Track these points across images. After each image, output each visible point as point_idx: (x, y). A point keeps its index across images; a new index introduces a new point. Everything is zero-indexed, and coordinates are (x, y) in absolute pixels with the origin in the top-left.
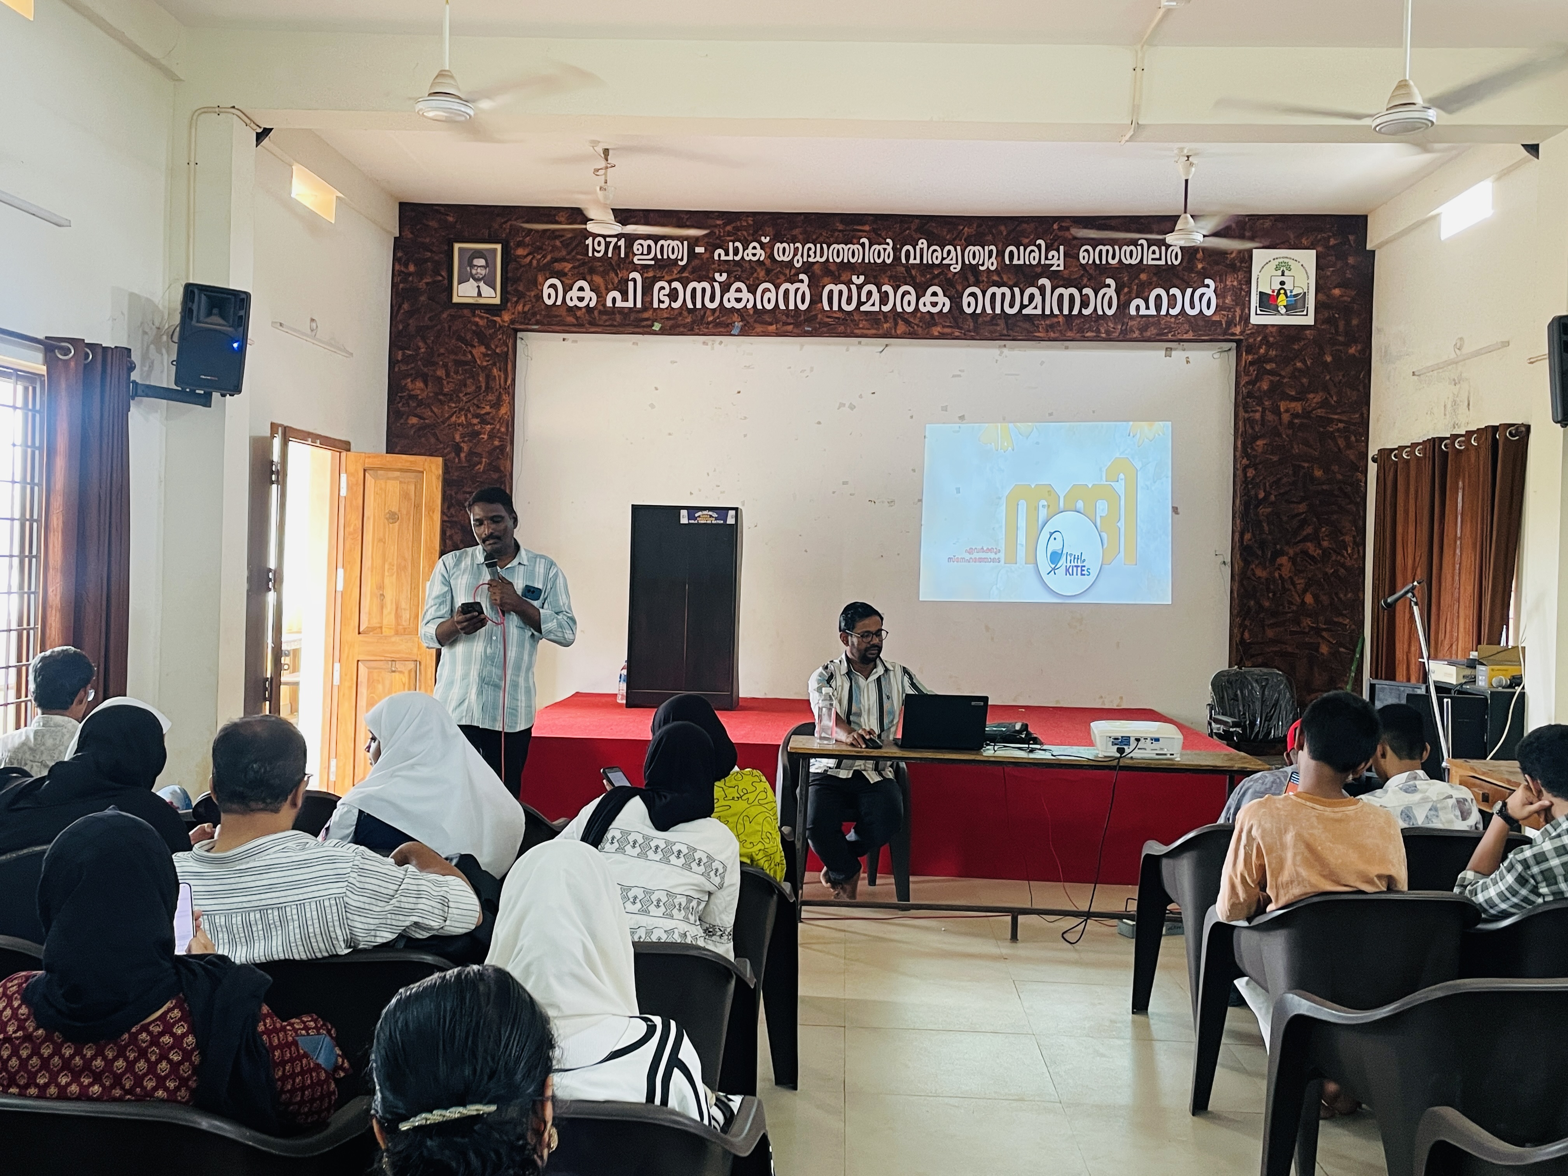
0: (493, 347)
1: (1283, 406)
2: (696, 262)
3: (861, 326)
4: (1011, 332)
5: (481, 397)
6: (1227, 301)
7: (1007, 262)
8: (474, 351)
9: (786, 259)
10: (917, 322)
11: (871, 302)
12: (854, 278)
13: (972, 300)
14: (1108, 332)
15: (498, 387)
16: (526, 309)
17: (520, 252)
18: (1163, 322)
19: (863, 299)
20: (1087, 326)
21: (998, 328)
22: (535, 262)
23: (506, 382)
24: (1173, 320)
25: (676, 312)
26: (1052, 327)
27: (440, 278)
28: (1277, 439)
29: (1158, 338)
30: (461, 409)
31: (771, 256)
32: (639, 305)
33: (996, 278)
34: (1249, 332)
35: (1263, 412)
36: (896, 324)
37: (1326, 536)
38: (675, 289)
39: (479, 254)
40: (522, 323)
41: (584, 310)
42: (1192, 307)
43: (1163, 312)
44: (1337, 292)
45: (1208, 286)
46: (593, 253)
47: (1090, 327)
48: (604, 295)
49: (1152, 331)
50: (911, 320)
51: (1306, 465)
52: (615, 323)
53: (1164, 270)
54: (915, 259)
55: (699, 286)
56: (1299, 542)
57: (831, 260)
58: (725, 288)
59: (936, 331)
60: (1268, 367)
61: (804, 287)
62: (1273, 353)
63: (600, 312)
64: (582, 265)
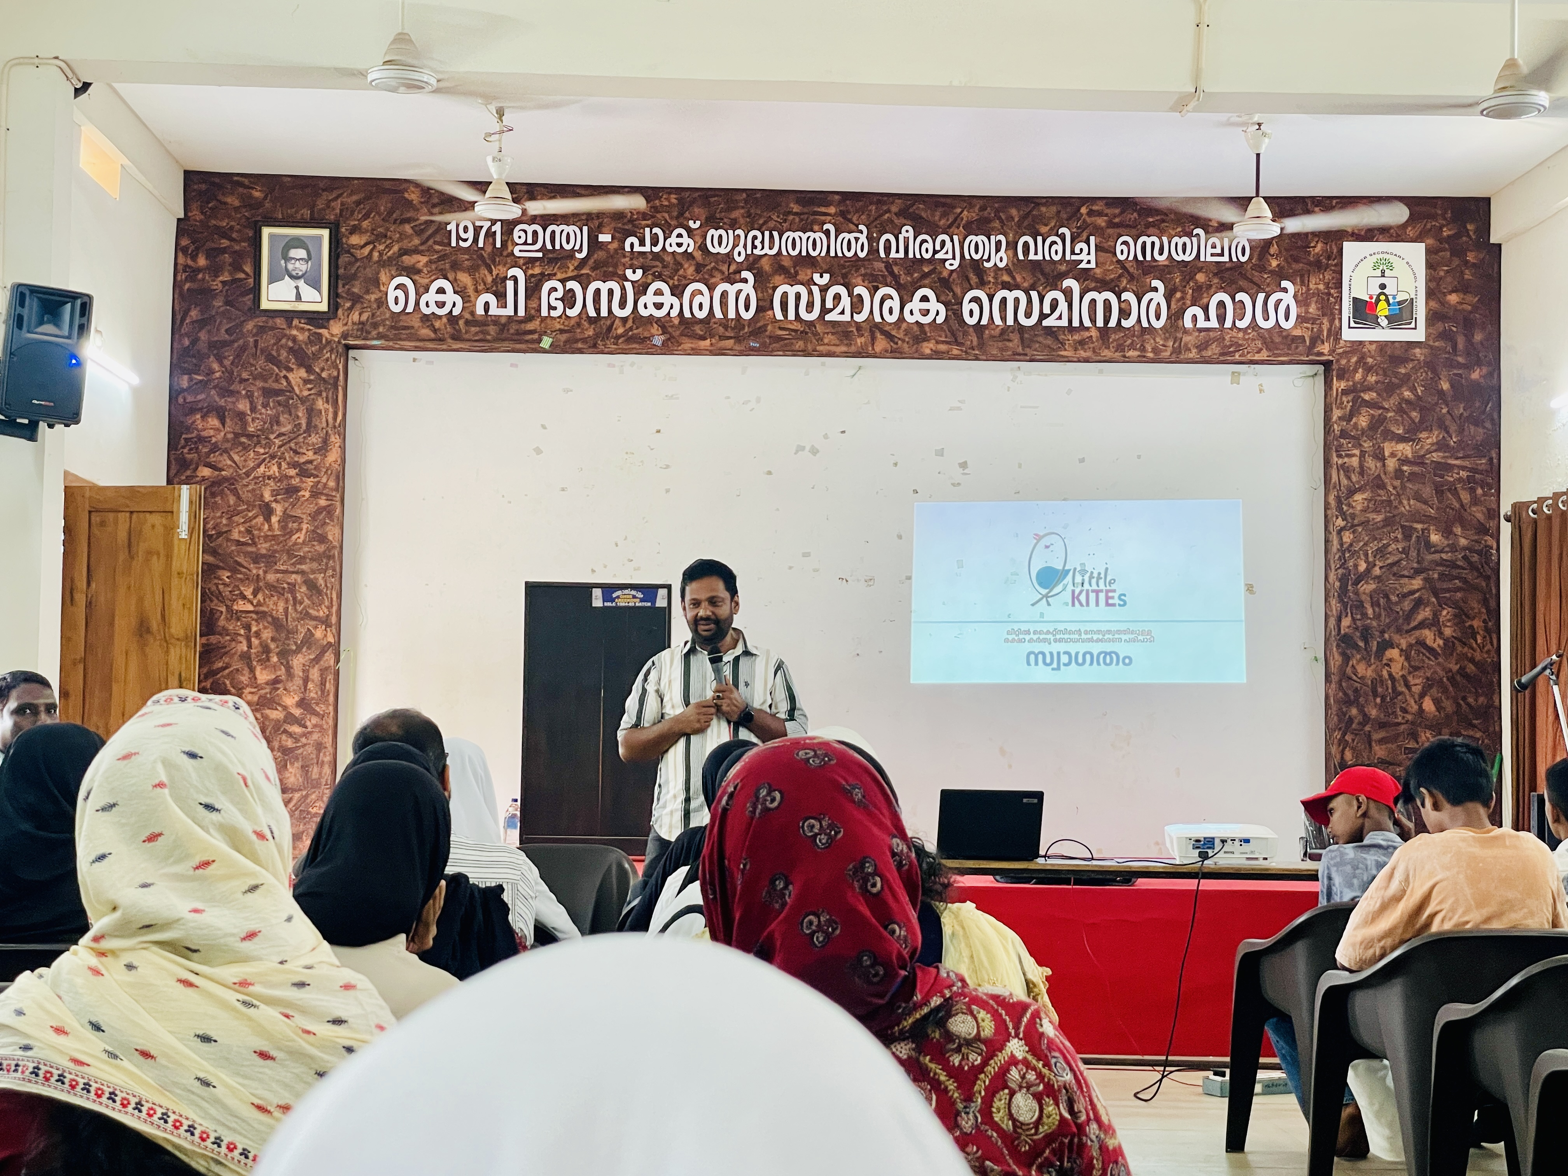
0: (317, 370)
1: (1388, 448)
2: (600, 255)
3: (826, 341)
4: (1028, 350)
5: (301, 439)
6: (1311, 310)
7: (1021, 257)
8: (291, 376)
9: (723, 250)
10: (901, 336)
11: (839, 309)
12: (816, 277)
13: (975, 307)
14: (1155, 350)
15: (324, 425)
16: (364, 317)
17: (355, 240)
18: (1227, 338)
19: (829, 304)
20: (1129, 341)
21: (1010, 344)
22: (376, 255)
23: (335, 419)
24: (1241, 335)
25: (573, 322)
26: (1082, 343)
27: (242, 276)
28: (1381, 492)
29: (1222, 358)
30: (273, 457)
31: (703, 248)
32: (521, 312)
33: (1006, 278)
34: (1341, 351)
35: (1363, 454)
36: (873, 339)
37: (1449, 620)
38: (571, 290)
39: (297, 242)
40: (357, 337)
41: (445, 320)
42: (1266, 318)
43: (1228, 324)
44: (1453, 298)
45: (1285, 290)
46: (457, 243)
47: (1132, 343)
48: (473, 299)
49: (1214, 350)
50: (894, 333)
51: (1419, 526)
52: (489, 337)
53: (1228, 269)
54: (897, 251)
55: (604, 287)
56: (1415, 628)
57: (784, 253)
58: (641, 289)
59: (927, 347)
60: (1367, 397)
61: (748, 289)
62: (1372, 379)
63: (467, 322)
64: (442, 258)
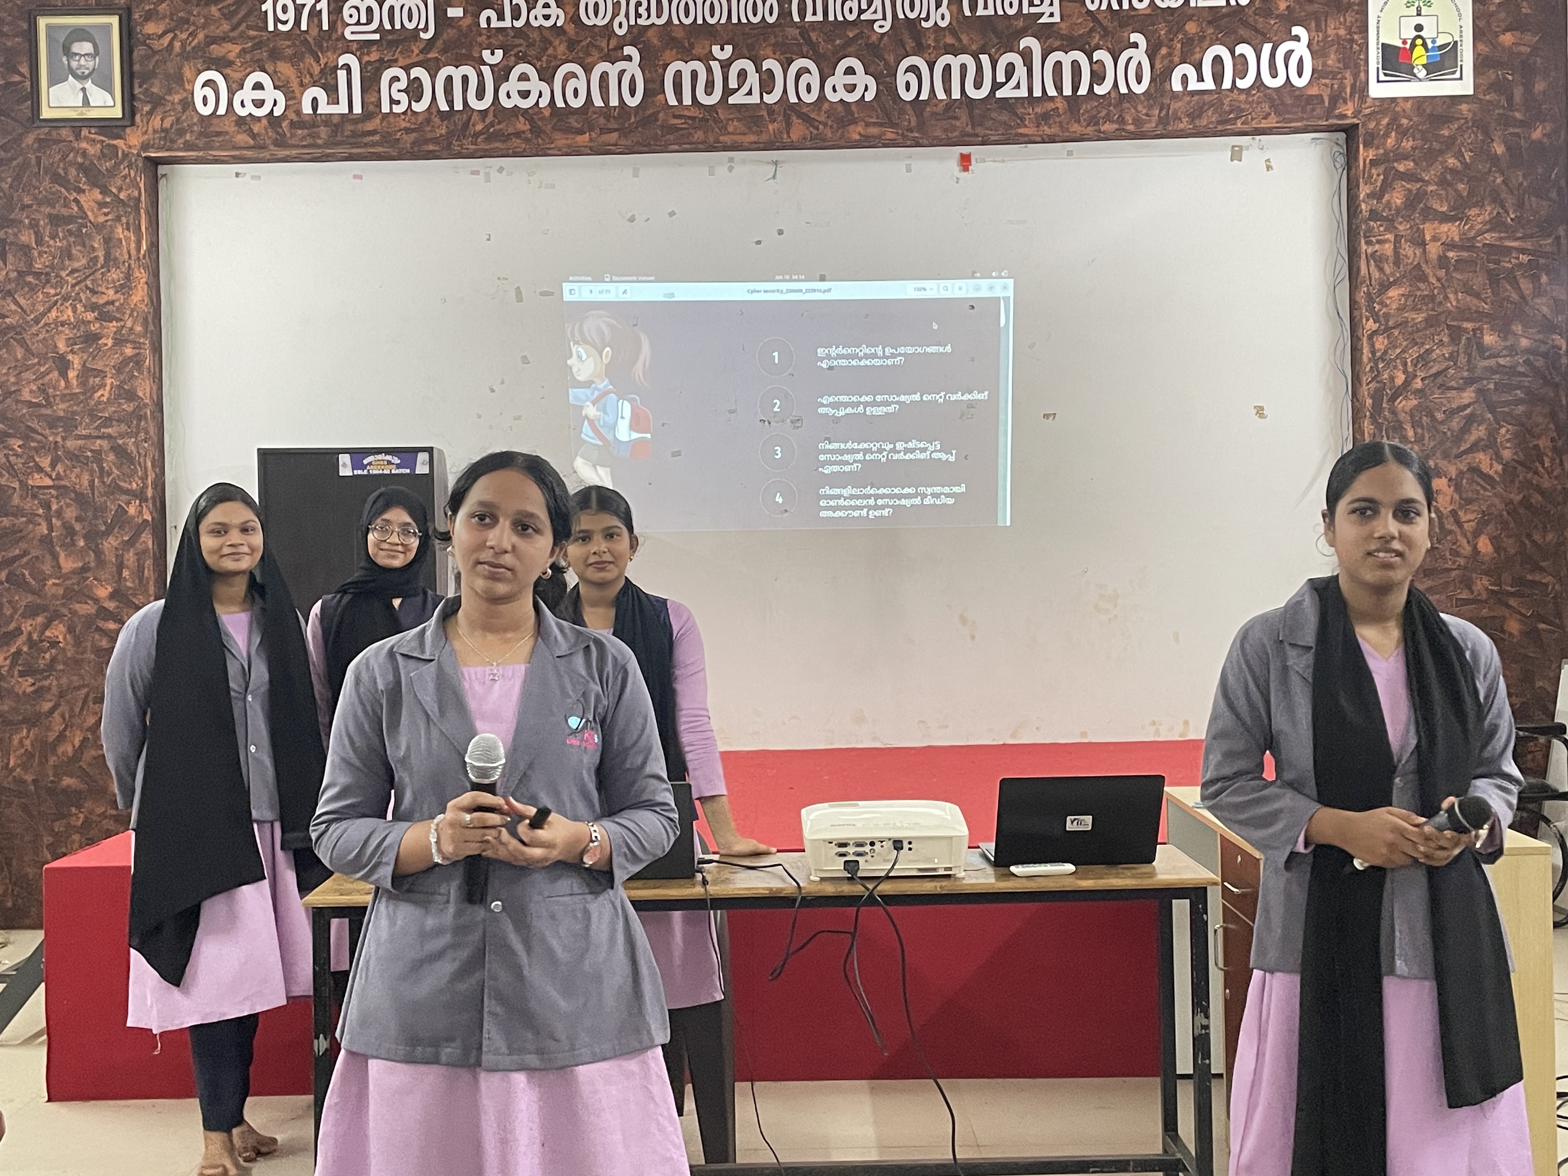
0: (114, 190)
1: (1429, 230)
2: (451, 33)
3: (731, 129)
4: (979, 130)
5: (98, 275)
6: (1330, 62)
7: (967, 13)
8: (82, 199)
9: (600, 22)
10: (822, 118)
11: (745, 89)
12: (716, 49)
13: (912, 78)
14: (1137, 122)
15: (126, 257)
16: (167, 124)
17: (151, 28)
18: (1226, 102)
19: (733, 84)
20: (1103, 114)
21: (958, 123)
22: (177, 45)
23: (138, 249)
24: (1243, 97)
25: (420, 119)
26: (1045, 117)
27: (17, 78)
28: (1422, 285)
29: (1220, 128)
30: (65, 299)
31: (575, 19)
32: (357, 109)
33: (949, 40)
34: (1368, 111)
35: (1398, 239)
36: (789, 124)
37: (1508, 441)
38: (417, 79)
39: (81, 34)
40: (160, 149)
41: (264, 122)
42: (1274, 75)
43: (1227, 84)
44: (1507, 39)
45: (1297, 38)
46: (275, 26)
47: (1108, 114)
48: (298, 95)
49: (1209, 118)
50: (813, 116)
51: (1469, 326)
52: (319, 142)
53: (1225, 16)
54: (814, 13)
55: (457, 73)
56: (1466, 452)
57: (676, 22)
58: (502, 74)
59: (855, 132)
60: (1401, 168)
61: (633, 68)
62: (1408, 144)
63: (292, 124)
64: (258, 45)
